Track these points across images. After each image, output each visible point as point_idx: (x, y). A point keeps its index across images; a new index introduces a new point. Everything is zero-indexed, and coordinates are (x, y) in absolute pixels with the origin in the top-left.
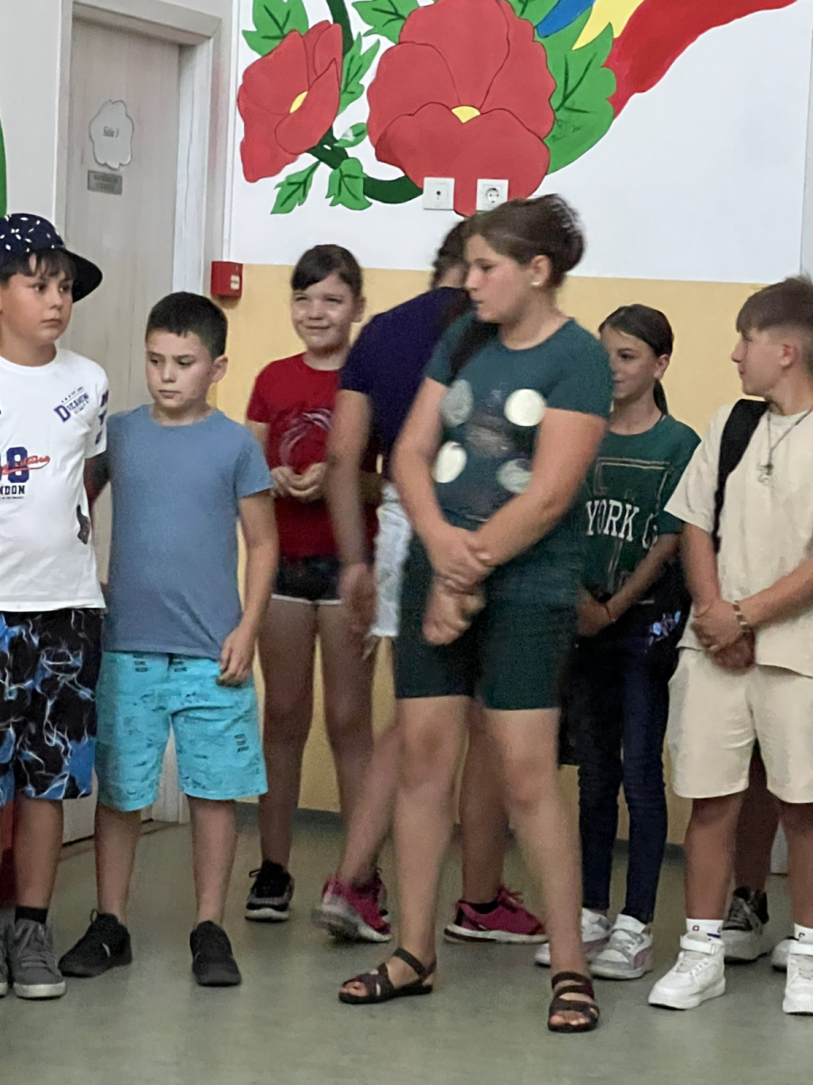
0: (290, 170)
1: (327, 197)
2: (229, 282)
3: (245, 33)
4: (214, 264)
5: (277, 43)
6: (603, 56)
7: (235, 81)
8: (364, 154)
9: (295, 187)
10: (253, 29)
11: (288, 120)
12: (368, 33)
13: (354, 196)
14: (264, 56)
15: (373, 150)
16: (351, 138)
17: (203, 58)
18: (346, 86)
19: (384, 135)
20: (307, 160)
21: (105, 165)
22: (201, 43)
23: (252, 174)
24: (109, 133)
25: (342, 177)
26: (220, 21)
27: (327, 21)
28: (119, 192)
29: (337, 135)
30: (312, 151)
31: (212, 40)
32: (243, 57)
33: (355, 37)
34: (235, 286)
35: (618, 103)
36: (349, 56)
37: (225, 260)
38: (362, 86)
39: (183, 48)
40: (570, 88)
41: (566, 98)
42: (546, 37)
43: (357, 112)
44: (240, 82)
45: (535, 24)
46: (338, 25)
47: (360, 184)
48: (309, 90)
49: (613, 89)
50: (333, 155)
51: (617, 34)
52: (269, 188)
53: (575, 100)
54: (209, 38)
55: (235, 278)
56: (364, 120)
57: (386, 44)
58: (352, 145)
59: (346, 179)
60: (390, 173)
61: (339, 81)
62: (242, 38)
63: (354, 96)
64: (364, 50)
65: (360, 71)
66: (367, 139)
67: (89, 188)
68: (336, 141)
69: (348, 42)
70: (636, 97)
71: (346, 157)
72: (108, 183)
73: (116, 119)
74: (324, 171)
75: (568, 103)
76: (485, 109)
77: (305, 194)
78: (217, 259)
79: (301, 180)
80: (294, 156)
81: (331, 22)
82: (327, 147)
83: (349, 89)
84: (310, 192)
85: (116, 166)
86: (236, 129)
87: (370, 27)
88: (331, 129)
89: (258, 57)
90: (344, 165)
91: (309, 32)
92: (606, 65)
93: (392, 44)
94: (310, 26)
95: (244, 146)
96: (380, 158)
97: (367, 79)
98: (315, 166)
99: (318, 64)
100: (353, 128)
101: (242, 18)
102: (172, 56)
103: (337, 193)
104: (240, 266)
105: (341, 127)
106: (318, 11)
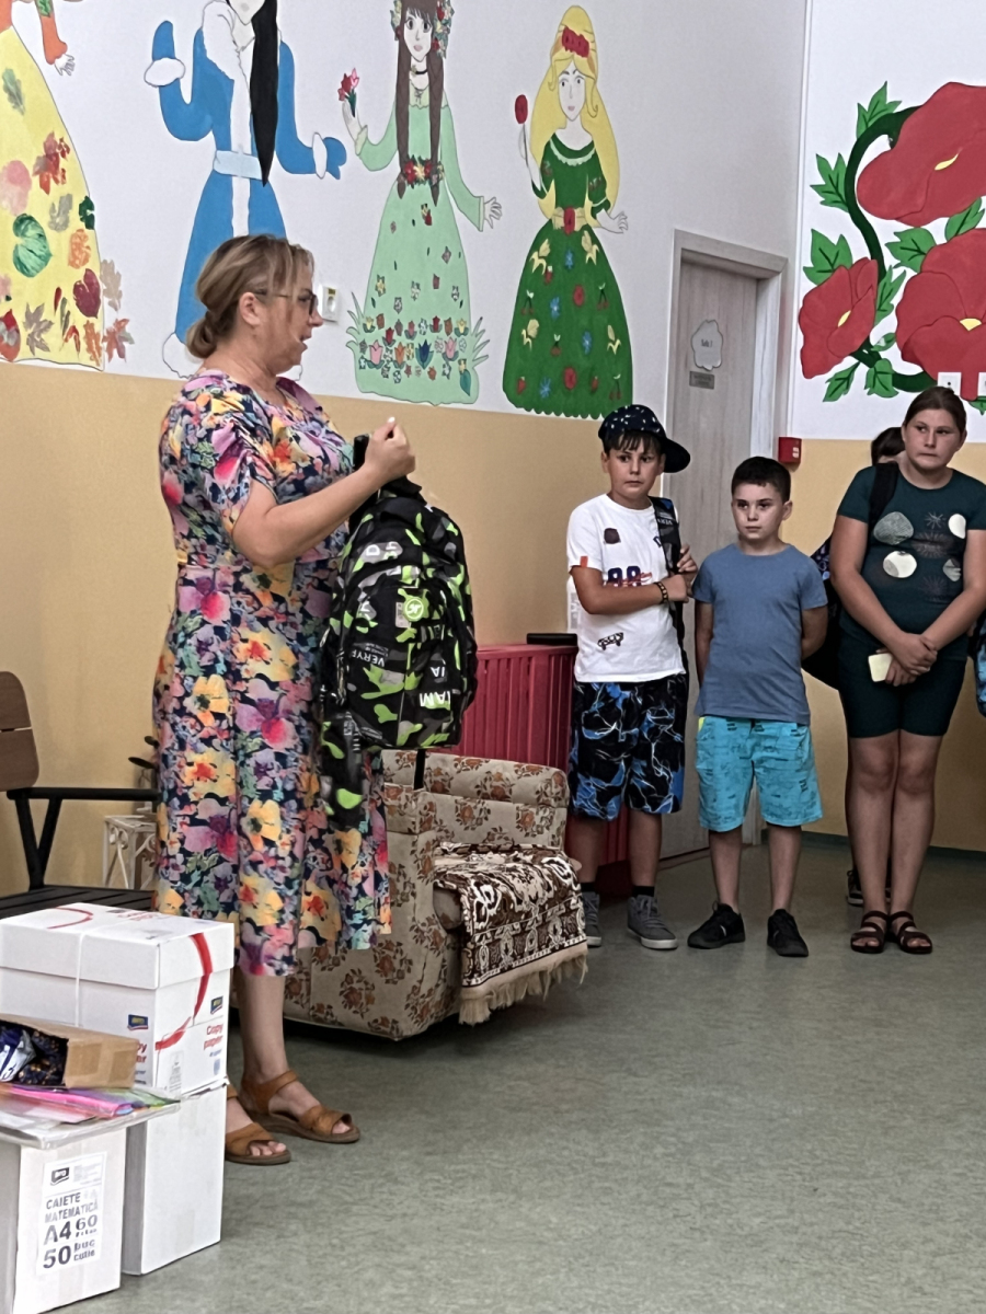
0: (837, 369)
1: (866, 388)
2: (792, 452)
3: (805, 269)
4: (781, 439)
5: (828, 275)
7: (797, 305)
8: (893, 355)
9: (839, 382)
10: (810, 265)
11: (836, 332)
12: (897, 266)
13: (886, 389)
14: (819, 286)
15: (899, 353)
16: (883, 344)
17: (774, 288)
18: (880, 305)
19: (909, 340)
20: (850, 361)
21: (703, 367)
22: (773, 276)
23: (809, 373)
24: (705, 344)
25: (876, 373)
26: (786, 260)
27: (866, 259)
28: (712, 388)
29: (873, 342)
30: (853, 354)
31: (780, 276)
32: (803, 286)
33: (887, 269)
34: (795, 455)
36: (882, 283)
37: (789, 436)
38: (892, 306)
39: (758, 279)
43: (888, 324)
44: (801, 305)
46: (875, 261)
47: (889, 379)
48: (853, 308)
50: (869, 356)
52: (822, 382)
54: (778, 273)
55: (796, 449)
56: (893, 330)
57: (911, 273)
58: (884, 349)
59: (880, 376)
60: (913, 369)
61: (875, 300)
62: (803, 274)
63: (886, 312)
64: (894, 279)
65: (891, 294)
66: (895, 346)
67: (691, 384)
68: (872, 347)
69: (882, 272)
71: (879, 358)
72: (704, 380)
73: (709, 333)
74: (863, 369)
77: (848, 387)
78: (783, 436)
79: (845, 375)
80: (839, 360)
81: (869, 257)
82: (865, 351)
83: (883, 307)
84: (853, 385)
85: (709, 368)
86: (797, 339)
87: (897, 262)
88: (868, 339)
89: (813, 286)
90: (878, 365)
91: (853, 266)
94: (855, 260)
95: (802, 351)
96: (904, 357)
97: (896, 300)
98: (856, 366)
99: (859, 290)
100: (885, 337)
101: (803, 257)
102: (752, 287)
103: (872, 385)
104: (800, 440)
105: (876, 337)
106: (859, 250)
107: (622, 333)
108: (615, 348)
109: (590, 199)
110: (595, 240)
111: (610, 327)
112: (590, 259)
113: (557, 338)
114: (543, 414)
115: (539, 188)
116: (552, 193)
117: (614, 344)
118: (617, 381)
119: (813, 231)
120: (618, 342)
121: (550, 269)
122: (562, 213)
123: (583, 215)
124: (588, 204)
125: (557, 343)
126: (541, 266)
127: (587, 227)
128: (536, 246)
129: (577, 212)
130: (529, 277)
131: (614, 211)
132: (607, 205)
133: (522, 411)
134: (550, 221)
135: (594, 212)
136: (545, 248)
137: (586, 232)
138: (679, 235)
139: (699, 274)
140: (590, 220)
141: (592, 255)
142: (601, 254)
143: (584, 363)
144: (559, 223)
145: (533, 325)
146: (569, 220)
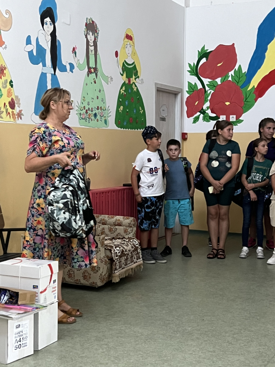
0: (195, 115)
1: (203, 120)
2: (185, 136)
3: (187, 91)
4: (182, 133)
5: (192, 92)
6: (253, 91)
7: (185, 100)
8: (209, 112)
9: (196, 119)
10: (188, 90)
11: (195, 106)
12: (209, 90)
13: (207, 120)
14: (190, 95)
15: (211, 111)
16: (206, 109)
17: (179, 96)
19: (213, 108)
20: (198, 113)
22: (179, 93)
23: (188, 117)
24: (163, 110)
25: (205, 116)
26: (182, 89)
27: (201, 88)
28: (165, 121)
29: (204, 109)
30: (199, 112)
32: (186, 95)
33: (207, 91)
34: (186, 137)
35: (256, 100)
36: (206, 94)
37: (184, 132)
38: (208, 100)
39: (175, 94)
40: (247, 98)
41: (246, 99)
42: (242, 88)
43: (207, 104)
44: (186, 100)
45: (240, 86)
46: (204, 89)
47: (208, 117)
48: (199, 101)
49: (255, 97)
50: (203, 112)
51: (255, 87)
52: (192, 119)
53: (248, 100)
54: (180, 92)
55: (186, 136)
56: (209, 106)
57: (212, 92)
58: (207, 110)
59: (206, 117)
60: (214, 115)
61: (204, 99)
62: (186, 92)
63: (207, 101)
64: (208, 93)
65: (208, 97)
66: (209, 109)
67: (160, 120)
68: (203, 110)
69: (205, 91)
70: (259, 99)
71: (206, 112)
72: (163, 119)
73: (164, 108)
74: (202, 115)
75: (246, 101)
76: (231, 102)
78: (183, 132)
79: (198, 117)
80: (196, 113)
81: (202, 88)
82: (202, 111)
83: (206, 100)
84: (199, 119)
85: (164, 116)
86: (185, 108)
87: (209, 89)
88: (203, 108)
89: (189, 95)
90: (205, 114)
91: (198, 90)
92: (254, 93)
93: (213, 92)
94: (199, 89)
95: (187, 111)
96: (212, 112)
97: (209, 98)
98: (200, 114)
99: (200, 96)
100: (207, 107)
101: (186, 88)
102: (174, 96)
103: (204, 119)
104: (187, 133)
105: (205, 107)
106: (200, 86)
107: (143, 108)
108: (142, 112)
109: (134, 75)
110: (136, 86)
111: (140, 108)
112: (135, 91)
113: (128, 110)
114: (125, 129)
115: (122, 73)
116: (125, 75)
117: (141, 111)
118: (142, 120)
119: (188, 82)
120: (142, 111)
121: (125, 93)
122: (128, 79)
123: (133, 80)
124: (134, 77)
125: (127, 112)
126: (123, 93)
127: (134, 83)
128: (121, 88)
129: (131, 79)
130: (120, 96)
131: (140, 78)
132: (138, 77)
133: (120, 129)
134: (125, 81)
135: (135, 79)
136: (124, 88)
137: (133, 84)
138: (156, 84)
139: (161, 94)
140: (134, 81)
141: (135, 90)
142: (137, 89)
143: (134, 116)
144: (127, 82)
145: (122, 107)
146: (129, 81)
